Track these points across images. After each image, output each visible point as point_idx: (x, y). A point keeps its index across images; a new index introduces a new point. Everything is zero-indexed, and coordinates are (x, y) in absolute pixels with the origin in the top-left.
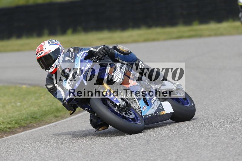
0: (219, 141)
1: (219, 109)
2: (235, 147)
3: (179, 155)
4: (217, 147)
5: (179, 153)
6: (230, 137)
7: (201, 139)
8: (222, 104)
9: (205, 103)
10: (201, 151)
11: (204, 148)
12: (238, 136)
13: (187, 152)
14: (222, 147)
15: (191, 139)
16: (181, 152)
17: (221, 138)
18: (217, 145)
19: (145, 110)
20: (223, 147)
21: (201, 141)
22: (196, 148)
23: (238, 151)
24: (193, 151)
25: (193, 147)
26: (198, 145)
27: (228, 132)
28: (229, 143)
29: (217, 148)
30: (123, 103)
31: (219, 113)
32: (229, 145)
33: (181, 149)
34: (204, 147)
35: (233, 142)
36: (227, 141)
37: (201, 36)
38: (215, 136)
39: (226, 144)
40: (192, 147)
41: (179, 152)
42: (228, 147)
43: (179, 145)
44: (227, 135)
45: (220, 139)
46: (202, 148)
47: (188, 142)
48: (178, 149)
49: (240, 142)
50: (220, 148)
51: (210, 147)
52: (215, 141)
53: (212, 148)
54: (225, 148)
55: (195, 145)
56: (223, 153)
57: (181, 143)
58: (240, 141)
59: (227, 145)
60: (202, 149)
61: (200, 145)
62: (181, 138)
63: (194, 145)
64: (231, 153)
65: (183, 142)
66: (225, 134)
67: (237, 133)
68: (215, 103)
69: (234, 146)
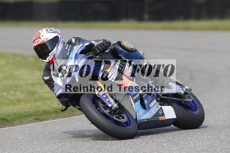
19: (141, 114)
30: (115, 105)
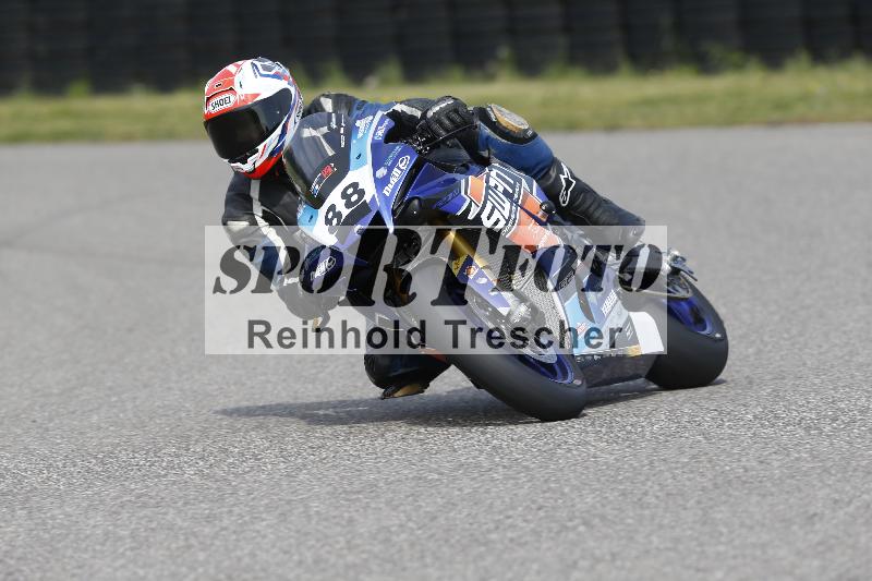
0: (159, 524)
1: (159, 407)
2: (213, 548)
3: (11, 570)
4: (149, 547)
5: (12, 562)
6: (199, 512)
7: (91, 514)
8: (169, 389)
9: (109, 384)
10: (94, 557)
11: (105, 548)
12: (226, 510)
13: (40, 559)
14: (168, 549)
15: (57, 512)
16: (19, 559)
17: (165, 514)
18: (152, 540)
20: (174, 546)
21: (92, 522)
22: (75, 545)
23: (226, 563)
24: (64, 557)
25: (63, 543)
26: (82, 536)
27: (192, 494)
28: (195, 535)
29: (152, 551)
31: (158, 421)
32: (193, 541)
33: (21, 546)
34: (103, 544)
35: (207, 530)
36: (186, 524)
37: (95, 137)
38: (145, 506)
39: (182, 537)
40: (59, 541)
41: (12, 558)
42: (189, 547)
43: (13, 532)
44: (186, 504)
45: (160, 516)
46: (98, 547)
47: (44, 524)
48: (9, 548)
49: (235, 532)
50: (161, 552)
51: (127, 546)
52: (143, 522)
53: (132, 549)
54: (178, 548)
55: (72, 537)
56: (173, 568)
57: (20, 525)
58: (232, 528)
59: (186, 539)
60: (94, 550)
61: (87, 537)
62: (21, 509)
63: (67, 535)
64: (201, 570)
65: (29, 522)
66: (180, 498)
67: (222, 498)
68: (145, 386)
69: (212, 544)
